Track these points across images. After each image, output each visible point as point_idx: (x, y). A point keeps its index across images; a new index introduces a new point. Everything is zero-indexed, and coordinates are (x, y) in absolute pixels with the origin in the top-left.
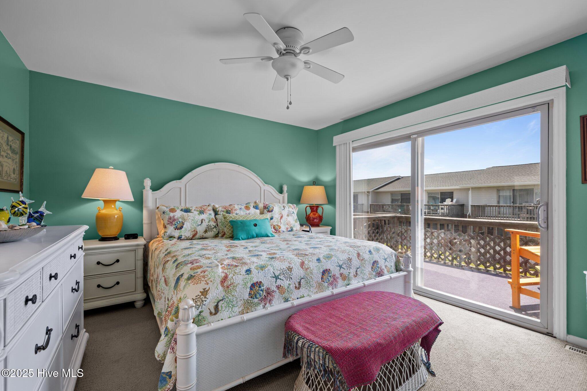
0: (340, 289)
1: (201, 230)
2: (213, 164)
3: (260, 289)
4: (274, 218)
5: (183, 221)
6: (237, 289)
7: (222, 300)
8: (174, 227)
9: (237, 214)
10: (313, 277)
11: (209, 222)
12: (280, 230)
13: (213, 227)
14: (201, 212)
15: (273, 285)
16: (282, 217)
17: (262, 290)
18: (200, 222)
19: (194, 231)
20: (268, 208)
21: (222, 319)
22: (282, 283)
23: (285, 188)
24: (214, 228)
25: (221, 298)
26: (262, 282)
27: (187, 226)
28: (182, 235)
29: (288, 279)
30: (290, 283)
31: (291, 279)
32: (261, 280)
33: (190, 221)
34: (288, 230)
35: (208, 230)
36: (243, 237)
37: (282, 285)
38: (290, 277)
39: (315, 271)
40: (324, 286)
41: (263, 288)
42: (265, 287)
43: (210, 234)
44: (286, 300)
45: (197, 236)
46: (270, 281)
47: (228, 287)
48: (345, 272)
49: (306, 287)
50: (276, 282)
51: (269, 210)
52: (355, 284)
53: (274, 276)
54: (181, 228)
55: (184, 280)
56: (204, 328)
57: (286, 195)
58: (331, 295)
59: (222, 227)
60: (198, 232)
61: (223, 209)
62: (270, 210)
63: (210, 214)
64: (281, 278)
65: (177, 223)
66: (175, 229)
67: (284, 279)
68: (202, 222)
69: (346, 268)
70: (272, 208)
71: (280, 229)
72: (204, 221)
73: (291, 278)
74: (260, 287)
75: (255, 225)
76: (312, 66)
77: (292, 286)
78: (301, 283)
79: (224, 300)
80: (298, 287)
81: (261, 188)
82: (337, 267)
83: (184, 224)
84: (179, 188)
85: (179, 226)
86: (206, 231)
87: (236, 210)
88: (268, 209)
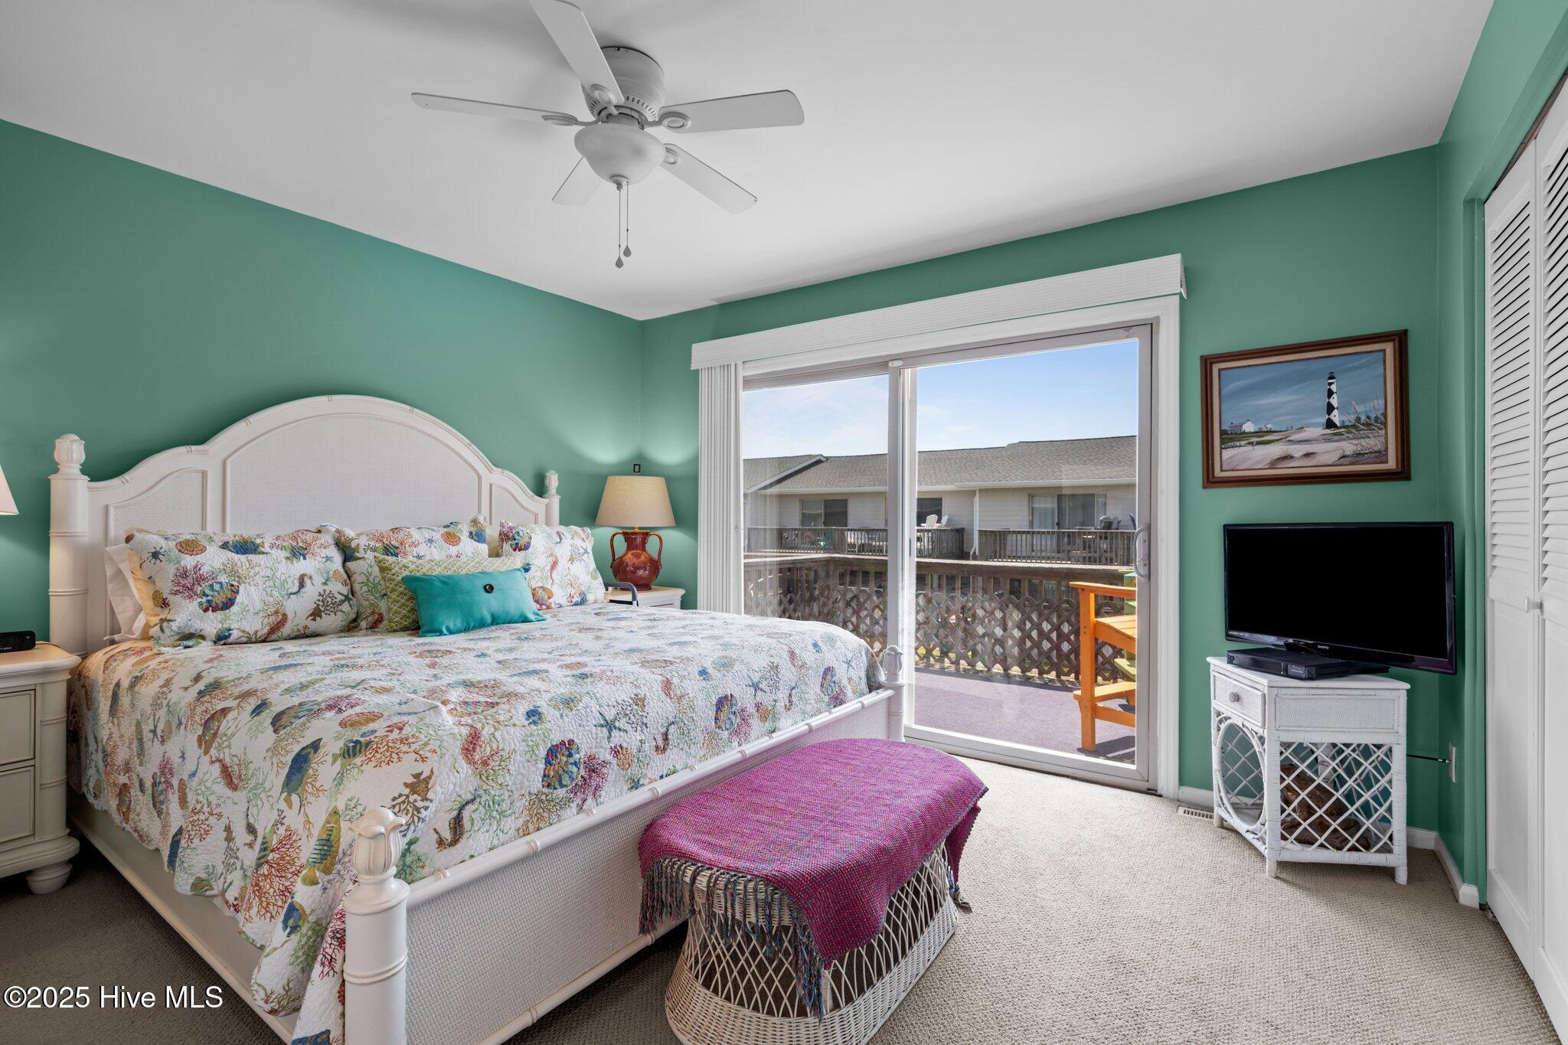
0: (756, 744)
1: (298, 609)
2: (324, 399)
3: (571, 760)
4: (533, 568)
5: (235, 583)
6: (510, 767)
7: (472, 801)
8: (201, 604)
9: (419, 557)
10: (695, 718)
11: (325, 584)
12: (550, 601)
13: (340, 598)
14: (298, 552)
15: (601, 747)
16: (554, 564)
17: (575, 764)
18: (297, 584)
19: (277, 612)
20: (515, 539)
21: (472, 857)
22: (625, 741)
23: (553, 481)
24: (344, 601)
25: (470, 797)
26: (576, 740)
27: (251, 597)
28: (230, 630)
29: (639, 728)
30: (644, 738)
31: (644, 727)
32: (570, 736)
33: (259, 580)
34: (574, 600)
35: (323, 609)
36: (452, 626)
37: (625, 745)
38: (643, 723)
39: (700, 703)
40: (721, 739)
41: (578, 756)
42: (582, 754)
43: (328, 621)
44: (635, 785)
45: (286, 630)
46: (594, 736)
47: (485, 763)
48: (765, 699)
49: (681, 746)
50: (609, 738)
51: (517, 544)
52: (789, 729)
53: (602, 722)
54: (228, 604)
55: (329, 759)
56: (427, 888)
57: (555, 501)
58: (740, 759)
59: (372, 597)
60: (289, 617)
61: (372, 543)
62: (522, 543)
63: (328, 559)
64: (622, 727)
65: (212, 590)
66: (206, 610)
67: (628, 727)
68: (302, 585)
69: (767, 689)
70: (526, 539)
71: (549, 598)
72: (307, 581)
73: (646, 725)
74: (570, 755)
75: (489, 589)
76: (680, 161)
77: (647, 744)
78: (670, 737)
79: (478, 800)
80: (662, 749)
81: (480, 478)
82: (748, 687)
83: (238, 592)
84: (197, 471)
85: (219, 599)
86: (316, 614)
87: (414, 545)
88: (514, 542)
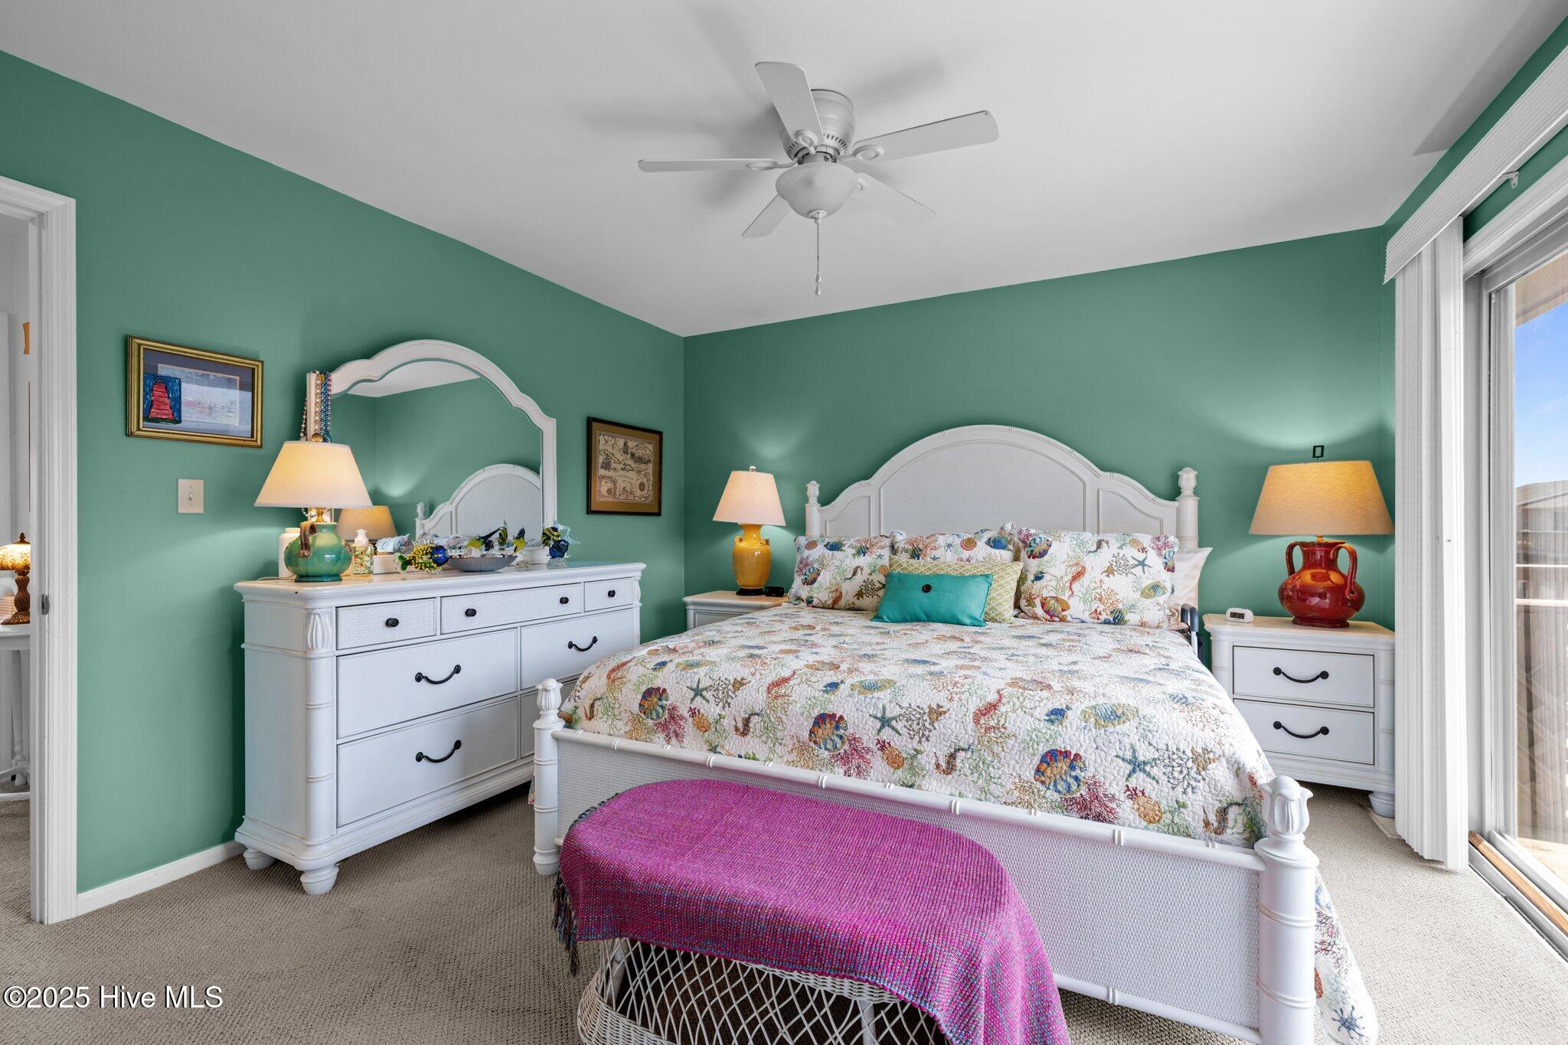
0: (877, 785)
1: (849, 589)
3: (660, 703)
4: (1047, 577)
5: (820, 569)
6: (623, 689)
7: (599, 699)
8: (802, 579)
9: (934, 559)
10: (784, 720)
11: (871, 574)
12: (1063, 613)
13: (878, 585)
14: (862, 551)
15: (684, 704)
16: (1077, 576)
17: (662, 707)
18: (852, 572)
19: (837, 590)
20: (1031, 546)
21: (599, 733)
22: (704, 708)
23: (1188, 480)
24: (881, 588)
25: (599, 696)
26: (668, 690)
27: (825, 578)
28: (812, 598)
29: (721, 704)
30: (723, 713)
31: (727, 705)
32: (666, 687)
33: (832, 567)
34: (1103, 617)
35: (864, 592)
37: (702, 711)
38: (727, 702)
39: (796, 708)
40: (817, 756)
41: (665, 702)
42: (669, 703)
44: (713, 750)
45: (842, 603)
46: (683, 694)
47: (613, 681)
48: (902, 743)
49: (764, 739)
50: (693, 700)
51: (1032, 551)
52: (934, 792)
53: (694, 687)
54: (813, 581)
56: (569, 734)
60: (843, 594)
61: (906, 546)
62: (1037, 551)
63: (880, 556)
64: (707, 697)
65: (809, 572)
66: (804, 584)
67: (711, 699)
68: (854, 574)
69: (904, 731)
70: (1044, 547)
71: (1063, 610)
72: (859, 571)
73: (729, 704)
74: (660, 699)
75: (927, 589)
77: (726, 721)
78: (751, 725)
79: (601, 700)
80: (744, 729)
81: (1084, 484)
82: (872, 719)
83: (819, 575)
84: (867, 497)
85: (810, 579)
86: (860, 595)
87: (935, 548)
88: (1029, 549)
